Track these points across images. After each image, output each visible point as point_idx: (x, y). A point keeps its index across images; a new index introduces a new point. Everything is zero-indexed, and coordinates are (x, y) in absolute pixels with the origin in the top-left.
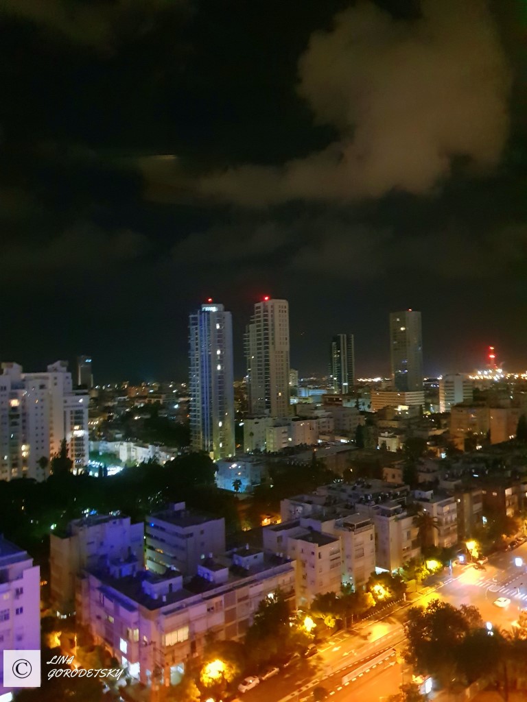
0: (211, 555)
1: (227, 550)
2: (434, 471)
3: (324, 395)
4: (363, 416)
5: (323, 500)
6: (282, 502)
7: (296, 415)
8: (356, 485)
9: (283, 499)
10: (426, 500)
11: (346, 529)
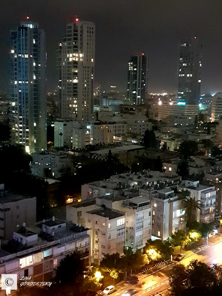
0: (24, 225)
1: (37, 221)
2: (201, 167)
3: (121, 105)
4: (151, 123)
5: (115, 185)
6: (82, 186)
7: (97, 120)
8: (141, 175)
9: (83, 184)
10: (193, 188)
11: (131, 207)
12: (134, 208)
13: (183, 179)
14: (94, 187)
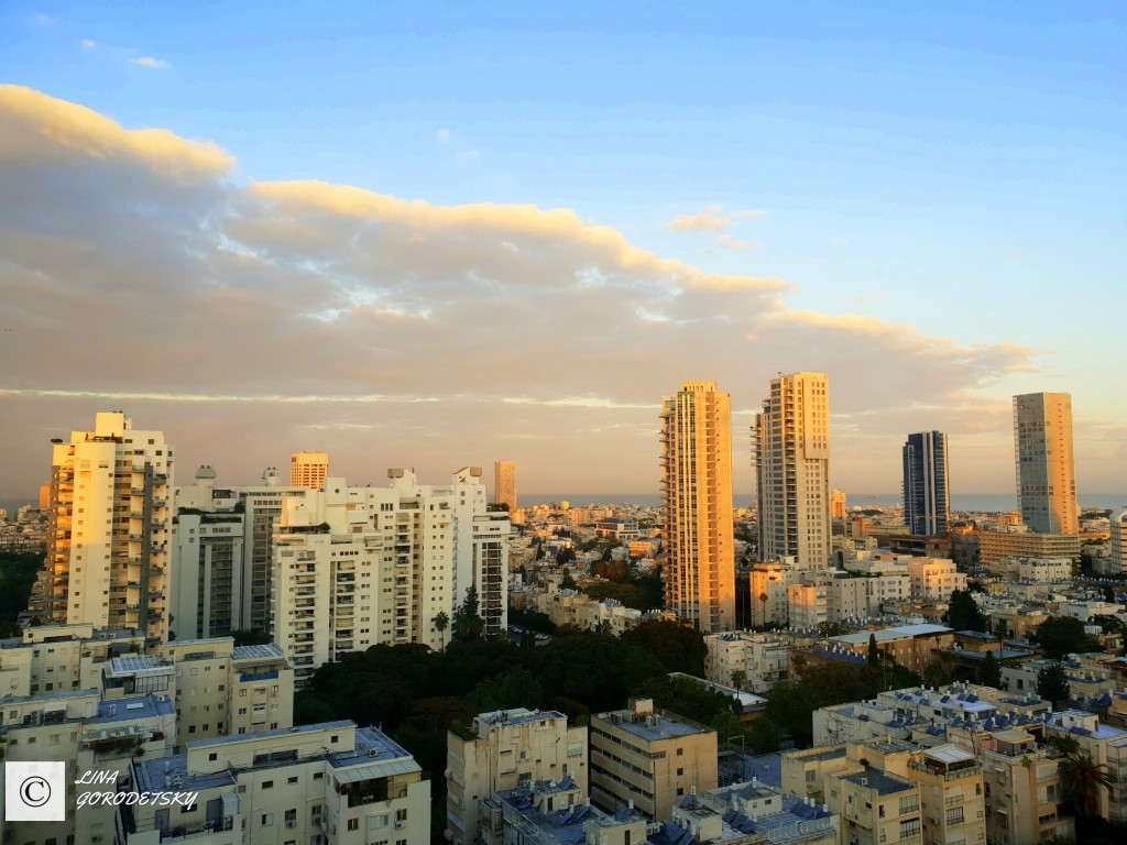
0: (693, 791)
1: (720, 785)
2: (1101, 680)
3: (892, 536)
4: (964, 575)
6: (814, 713)
9: (817, 709)
10: (1085, 733)
11: (930, 770)
12: (937, 773)
13: (1055, 709)
14: (842, 718)
